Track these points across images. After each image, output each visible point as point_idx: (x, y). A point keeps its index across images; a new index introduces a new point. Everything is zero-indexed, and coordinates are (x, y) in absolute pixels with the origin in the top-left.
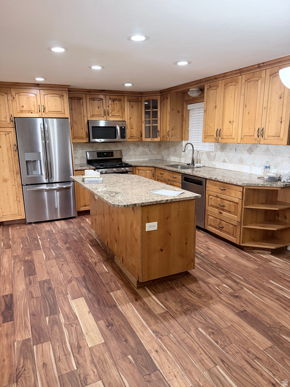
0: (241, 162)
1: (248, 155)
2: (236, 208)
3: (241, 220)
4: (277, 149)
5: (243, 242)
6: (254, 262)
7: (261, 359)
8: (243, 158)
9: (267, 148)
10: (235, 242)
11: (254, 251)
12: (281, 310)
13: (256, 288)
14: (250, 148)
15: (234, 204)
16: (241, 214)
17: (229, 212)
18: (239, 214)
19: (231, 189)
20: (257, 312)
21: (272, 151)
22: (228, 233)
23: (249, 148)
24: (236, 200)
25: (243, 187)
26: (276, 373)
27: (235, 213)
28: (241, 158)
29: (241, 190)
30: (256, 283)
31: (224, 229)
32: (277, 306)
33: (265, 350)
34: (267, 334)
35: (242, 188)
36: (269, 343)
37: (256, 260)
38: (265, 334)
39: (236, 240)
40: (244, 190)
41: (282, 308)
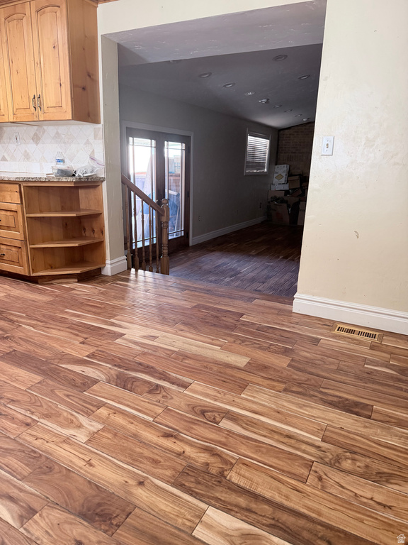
0: (27, 156)
1: (35, 145)
2: (15, 219)
3: (25, 237)
4: (69, 133)
5: (33, 272)
6: (51, 294)
7: (18, 401)
8: (28, 151)
9: (57, 133)
10: (23, 273)
11: (53, 282)
12: (70, 338)
13: (42, 322)
14: (36, 134)
15: (12, 213)
16: (24, 227)
17: (8, 228)
18: (21, 229)
19: (5, 191)
20: (31, 348)
21: (63, 136)
22: (12, 262)
23: (34, 135)
24: (14, 207)
25: (20, 185)
26: (36, 409)
27: (15, 228)
28: (26, 151)
29: (18, 190)
30: (44, 316)
31: (5, 258)
32: (67, 334)
33: (29, 388)
34: (39, 369)
35: (18, 186)
36: (38, 378)
37: (53, 292)
38: (37, 370)
39: (24, 270)
40: (22, 189)
41: (72, 336)
